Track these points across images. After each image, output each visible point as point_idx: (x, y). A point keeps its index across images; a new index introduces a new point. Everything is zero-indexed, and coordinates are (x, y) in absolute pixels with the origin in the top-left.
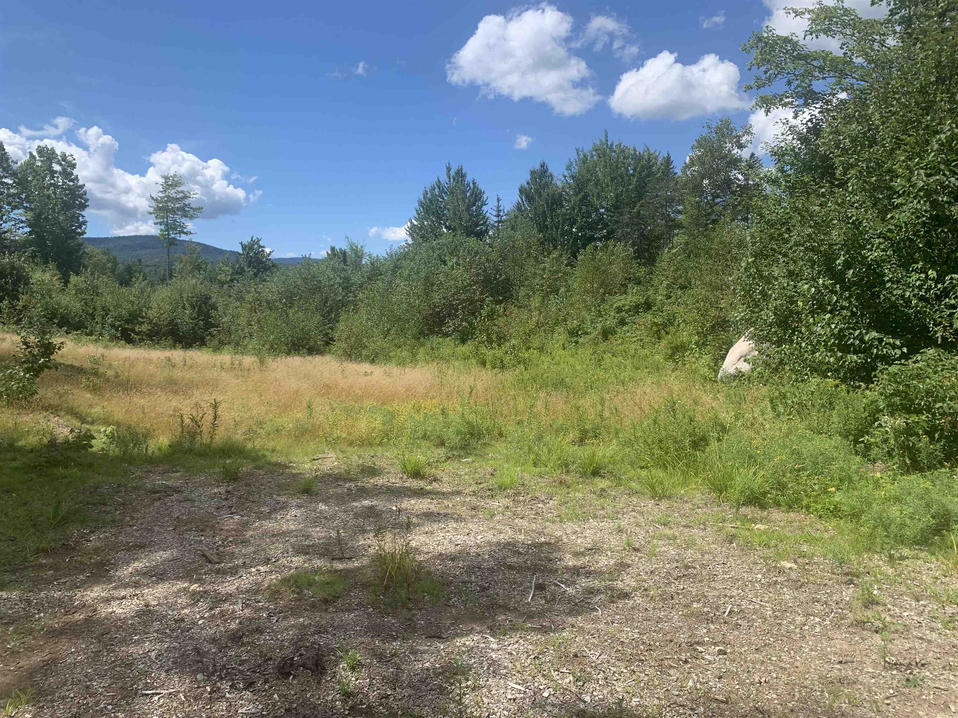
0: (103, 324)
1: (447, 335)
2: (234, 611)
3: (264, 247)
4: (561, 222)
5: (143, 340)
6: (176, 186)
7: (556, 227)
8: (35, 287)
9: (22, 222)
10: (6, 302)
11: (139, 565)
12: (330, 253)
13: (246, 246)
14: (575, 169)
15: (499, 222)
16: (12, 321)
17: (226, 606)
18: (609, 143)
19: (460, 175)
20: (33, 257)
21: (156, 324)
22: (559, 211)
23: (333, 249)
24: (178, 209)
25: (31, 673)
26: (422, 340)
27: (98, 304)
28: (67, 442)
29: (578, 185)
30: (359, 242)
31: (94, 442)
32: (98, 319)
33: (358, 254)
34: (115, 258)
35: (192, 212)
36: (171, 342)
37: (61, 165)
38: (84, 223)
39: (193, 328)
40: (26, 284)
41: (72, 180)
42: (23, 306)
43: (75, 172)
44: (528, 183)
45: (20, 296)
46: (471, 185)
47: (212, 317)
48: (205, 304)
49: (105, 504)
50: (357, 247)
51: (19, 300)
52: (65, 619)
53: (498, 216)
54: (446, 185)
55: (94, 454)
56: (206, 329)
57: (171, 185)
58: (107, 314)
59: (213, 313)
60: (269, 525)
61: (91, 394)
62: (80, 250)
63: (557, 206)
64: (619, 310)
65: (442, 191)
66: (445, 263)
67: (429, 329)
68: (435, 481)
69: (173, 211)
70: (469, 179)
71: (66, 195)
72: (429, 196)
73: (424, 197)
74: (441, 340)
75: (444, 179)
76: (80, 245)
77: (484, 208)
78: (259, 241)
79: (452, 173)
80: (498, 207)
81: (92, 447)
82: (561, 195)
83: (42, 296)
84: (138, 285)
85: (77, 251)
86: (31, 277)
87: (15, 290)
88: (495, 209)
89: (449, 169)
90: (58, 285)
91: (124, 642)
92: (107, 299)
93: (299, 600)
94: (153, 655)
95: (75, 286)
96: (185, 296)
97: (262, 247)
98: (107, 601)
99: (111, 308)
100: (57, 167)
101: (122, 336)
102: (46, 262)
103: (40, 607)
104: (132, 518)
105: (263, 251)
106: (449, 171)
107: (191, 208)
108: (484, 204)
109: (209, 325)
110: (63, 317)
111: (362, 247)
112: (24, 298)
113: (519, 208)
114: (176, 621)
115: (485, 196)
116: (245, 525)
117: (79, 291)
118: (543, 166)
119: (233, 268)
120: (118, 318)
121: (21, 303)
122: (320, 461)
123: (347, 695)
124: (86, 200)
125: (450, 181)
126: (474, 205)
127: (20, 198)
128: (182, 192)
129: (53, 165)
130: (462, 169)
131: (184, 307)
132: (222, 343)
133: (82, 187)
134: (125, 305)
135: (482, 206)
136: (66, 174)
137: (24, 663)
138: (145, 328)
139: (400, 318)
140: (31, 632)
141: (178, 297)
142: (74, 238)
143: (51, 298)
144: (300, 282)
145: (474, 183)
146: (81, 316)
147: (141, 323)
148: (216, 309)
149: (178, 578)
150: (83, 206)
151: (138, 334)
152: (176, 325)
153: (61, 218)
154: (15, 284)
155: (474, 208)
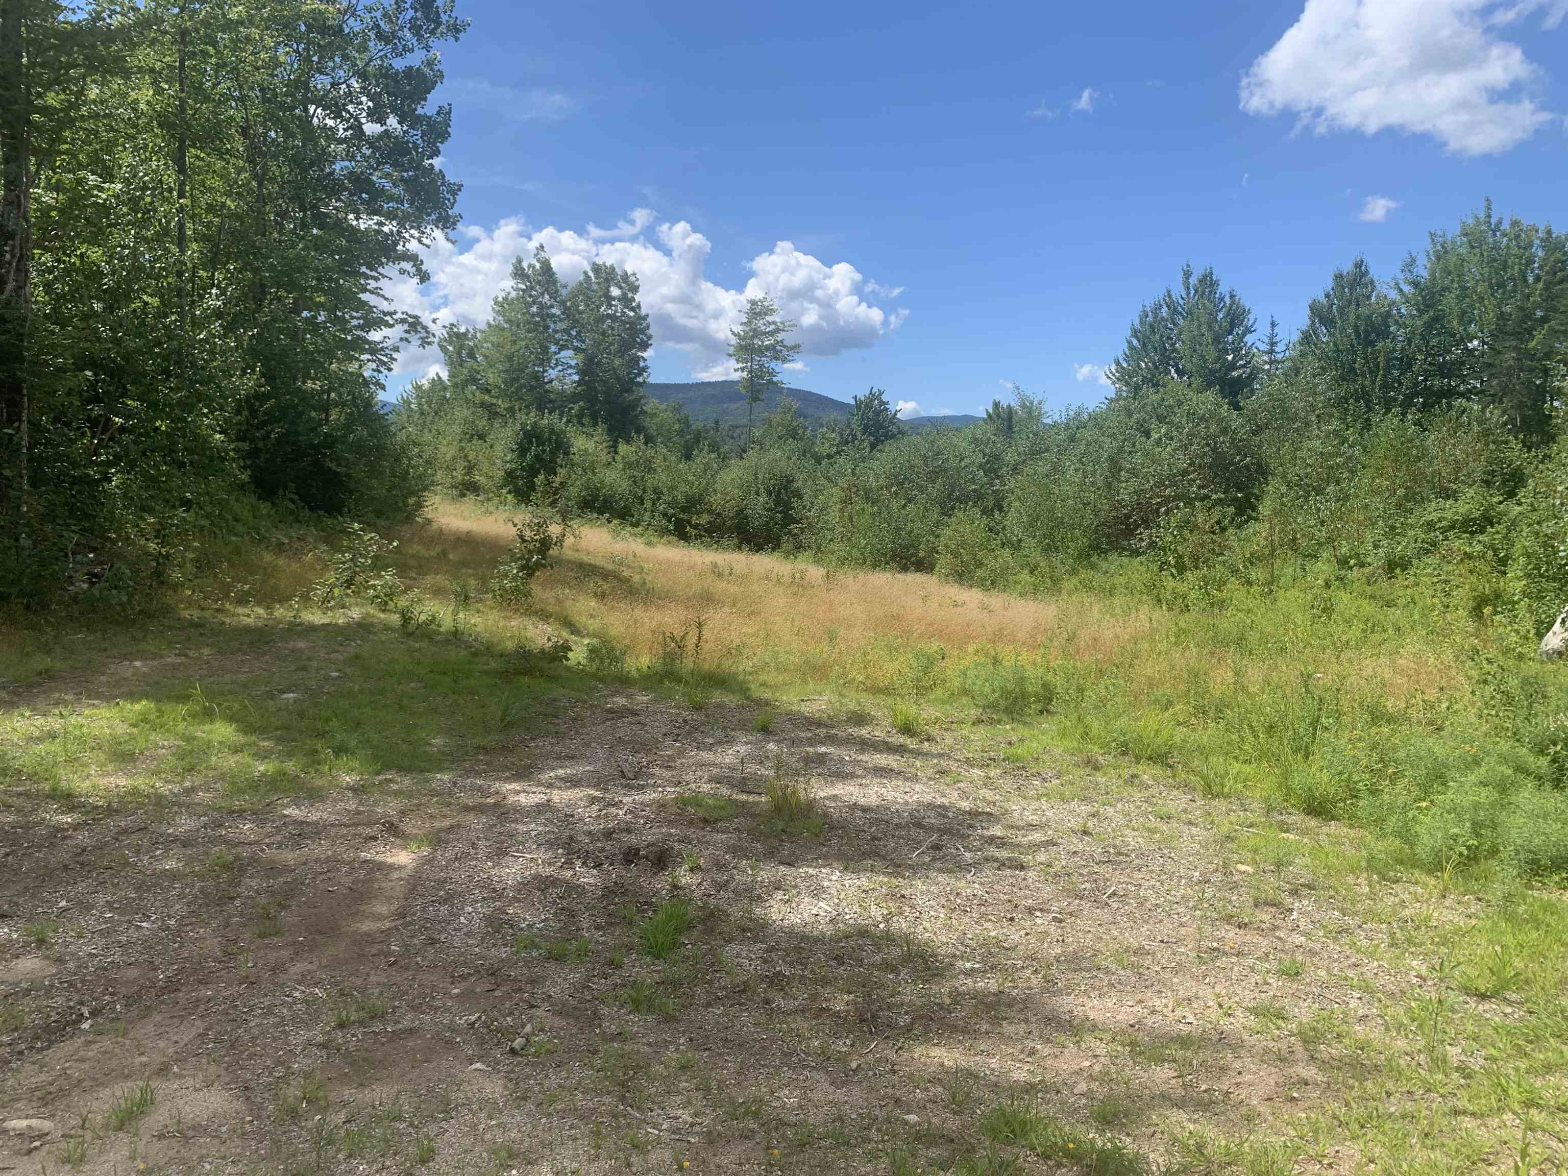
0: (652, 511)
1: (1137, 553)
2: (618, 814)
3: (887, 403)
4: (1381, 364)
5: (701, 536)
6: (766, 314)
7: (1371, 372)
8: (576, 458)
9: (571, 367)
10: (541, 477)
11: (561, 772)
12: (991, 411)
13: (861, 402)
14: (1423, 272)
15: (1271, 363)
16: (547, 502)
17: (613, 810)
18: (1494, 220)
19: (1208, 283)
20: (580, 416)
21: (719, 515)
22: (1379, 345)
23: (996, 405)
24: (768, 348)
25: (440, 830)
26: (1094, 558)
27: (649, 484)
28: (542, 651)
29: (1424, 298)
30: (1034, 393)
31: (570, 655)
32: (648, 504)
33: (1032, 412)
34: (686, 418)
35: (785, 352)
36: (736, 541)
37: (621, 288)
38: (644, 369)
39: (767, 523)
40: (567, 453)
41: (633, 309)
42: (561, 483)
43: (637, 298)
44: (1327, 296)
45: (559, 470)
46: (1228, 300)
47: (793, 508)
48: (786, 489)
49: (556, 717)
50: (1032, 403)
51: (555, 474)
52: (480, 801)
53: (1271, 352)
54: (1181, 302)
55: (567, 668)
56: (785, 526)
57: (759, 314)
58: (659, 499)
59: (795, 502)
60: (706, 756)
61: (597, 602)
62: (637, 405)
63: (1378, 336)
64: (1430, 526)
65: (1173, 310)
66: (1147, 435)
67: (1110, 543)
68: (928, 740)
69: (761, 351)
70: (1223, 289)
71: (625, 330)
72: (1150, 318)
73: (1142, 322)
74: (1126, 560)
75: (1178, 291)
76: (638, 400)
77: (1249, 339)
78: (881, 394)
79: (1193, 280)
80: (1272, 336)
81: (568, 659)
82: (1388, 314)
83: (584, 470)
84: (703, 457)
85: (634, 408)
86: (572, 446)
87: (553, 461)
88: (1267, 340)
89: (1187, 275)
90: (604, 457)
91: (516, 821)
92: (661, 478)
93: (680, 815)
94: (533, 833)
95: (623, 458)
96: (760, 476)
97: (884, 403)
98: (518, 793)
99: (665, 490)
100: (615, 292)
101: (675, 530)
102: (595, 424)
103: (463, 789)
104: (577, 732)
105: (886, 410)
106: (1187, 278)
107: (785, 347)
108: (1248, 331)
109: (789, 520)
110: (605, 501)
111: (1040, 403)
112: (562, 472)
113: (1307, 339)
114: (566, 815)
115: (1251, 317)
116: (681, 753)
117: (629, 465)
118: (1359, 265)
119: (841, 435)
120: (673, 504)
121: (558, 480)
122: (808, 703)
123: (675, 887)
124: (650, 337)
125: (1188, 293)
126: (1230, 333)
127: (569, 335)
128: (774, 323)
129: (612, 289)
130: (1211, 273)
131: (757, 494)
132: (799, 547)
133: (645, 318)
134: (684, 488)
135: (1244, 335)
136: (626, 301)
137: (437, 824)
138: (705, 518)
139: (1063, 523)
140: (449, 804)
141: (751, 478)
142: (629, 390)
143: (594, 473)
144: (918, 462)
145: (1232, 297)
146: (627, 500)
147: (699, 513)
148: (800, 496)
149: (588, 786)
150: (645, 346)
151: (696, 527)
152: (746, 518)
153: (617, 362)
154: (554, 453)
155: (1230, 337)
